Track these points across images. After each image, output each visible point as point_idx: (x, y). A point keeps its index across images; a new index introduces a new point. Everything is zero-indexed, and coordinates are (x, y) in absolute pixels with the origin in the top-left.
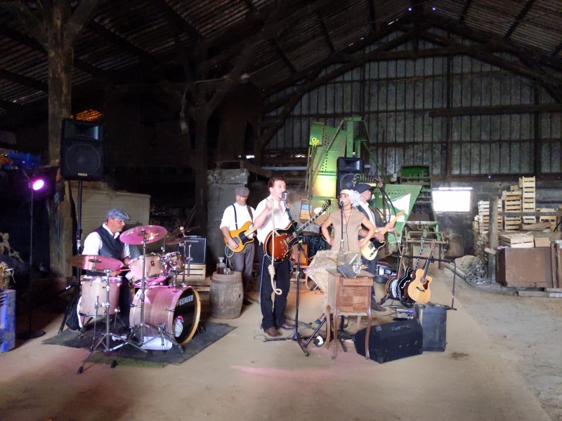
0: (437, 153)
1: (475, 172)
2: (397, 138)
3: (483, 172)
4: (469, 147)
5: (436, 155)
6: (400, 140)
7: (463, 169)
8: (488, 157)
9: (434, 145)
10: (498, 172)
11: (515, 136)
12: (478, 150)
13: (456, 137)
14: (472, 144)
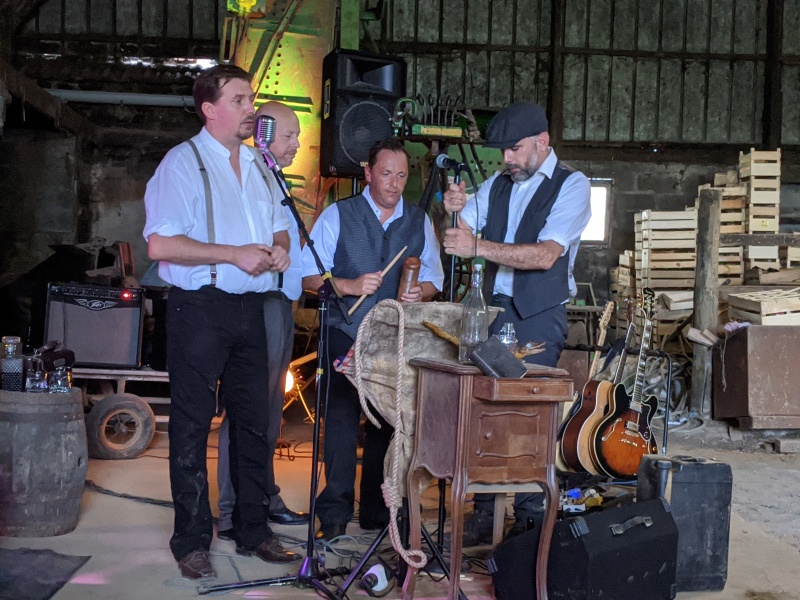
0: (526, 77)
1: (620, 135)
2: (421, 30)
3: (641, 135)
4: (607, 67)
5: (524, 85)
6: (429, 35)
7: (591, 126)
8: (653, 98)
9: (518, 56)
10: (676, 139)
11: (722, 44)
12: (630, 74)
13: (574, 36)
14: (615, 58)
